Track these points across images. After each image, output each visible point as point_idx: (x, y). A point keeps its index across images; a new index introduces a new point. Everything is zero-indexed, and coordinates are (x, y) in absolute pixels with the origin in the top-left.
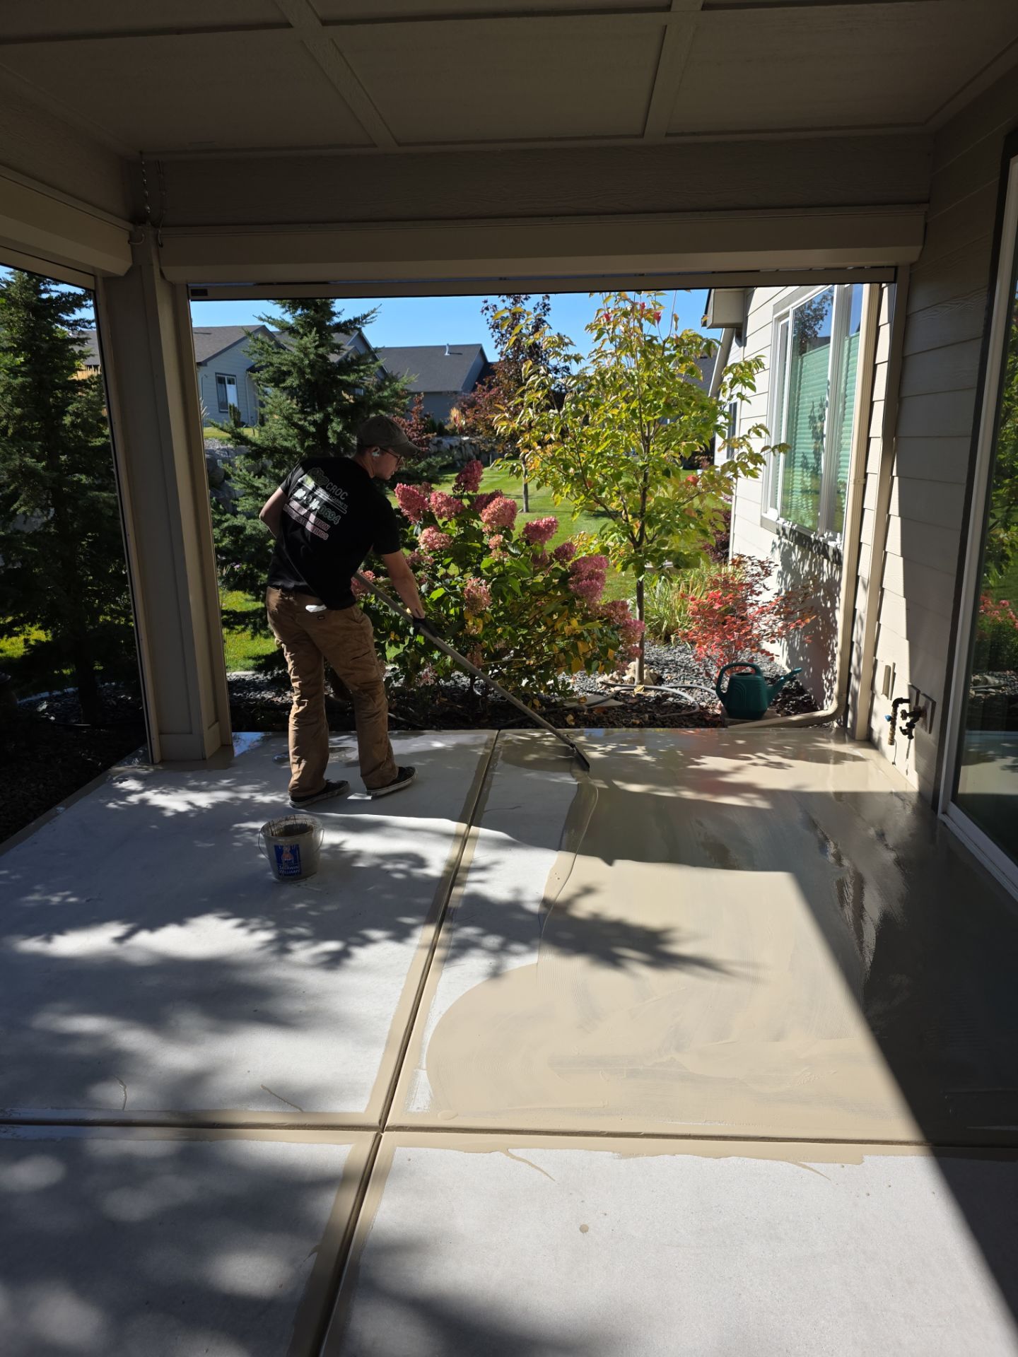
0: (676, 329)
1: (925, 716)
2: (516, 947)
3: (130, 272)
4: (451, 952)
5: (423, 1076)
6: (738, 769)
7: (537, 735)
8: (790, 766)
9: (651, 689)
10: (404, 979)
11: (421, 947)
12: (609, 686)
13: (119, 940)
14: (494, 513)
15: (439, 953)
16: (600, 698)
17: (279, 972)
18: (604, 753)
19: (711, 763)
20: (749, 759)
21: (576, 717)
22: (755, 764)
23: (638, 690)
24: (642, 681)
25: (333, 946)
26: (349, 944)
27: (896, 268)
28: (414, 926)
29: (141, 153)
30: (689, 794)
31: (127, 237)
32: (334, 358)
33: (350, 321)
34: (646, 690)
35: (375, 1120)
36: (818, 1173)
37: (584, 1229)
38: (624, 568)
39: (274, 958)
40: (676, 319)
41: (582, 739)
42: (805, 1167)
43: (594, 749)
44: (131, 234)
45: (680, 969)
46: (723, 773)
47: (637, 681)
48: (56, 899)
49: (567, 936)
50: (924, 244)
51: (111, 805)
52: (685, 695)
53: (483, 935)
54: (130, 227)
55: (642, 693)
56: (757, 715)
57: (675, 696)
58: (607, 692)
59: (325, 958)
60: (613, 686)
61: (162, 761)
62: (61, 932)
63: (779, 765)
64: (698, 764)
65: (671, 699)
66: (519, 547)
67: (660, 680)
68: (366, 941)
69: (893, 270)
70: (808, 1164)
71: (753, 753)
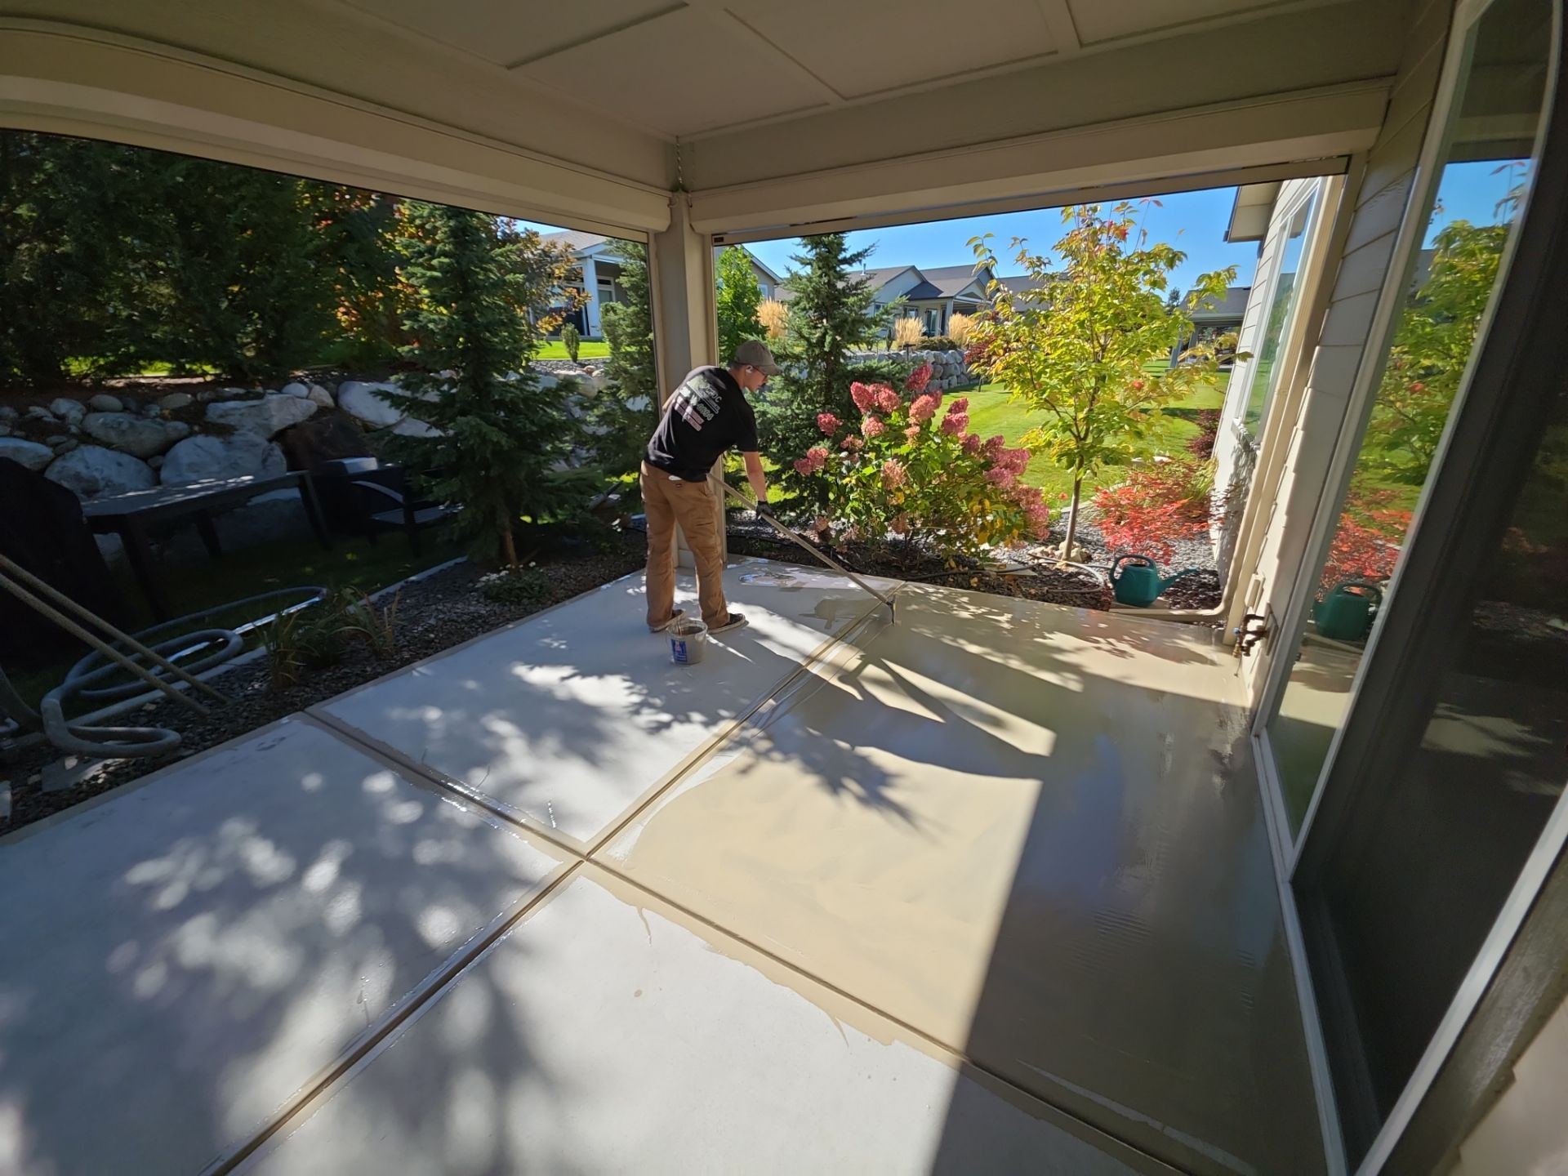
0: (1143, 243)
1: (1268, 637)
2: (776, 755)
3: (670, 227)
4: (731, 744)
5: (640, 829)
6: (1079, 650)
7: (931, 590)
8: (1132, 657)
9: (1072, 566)
10: (686, 755)
11: (715, 735)
12: (1035, 557)
13: (563, 679)
14: (917, 409)
15: (724, 743)
16: (1021, 566)
17: (621, 727)
18: (974, 615)
19: (1058, 639)
20: (1098, 642)
21: (980, 580)
22: (1098, 648)
23: (1061, 565)
24: (1068, 557)
25: (665, 717)
26: (675, 720)
27: (1350, 157)
28: (723, 718)
29: (677, 137)
30: (1015, 663)
31: (668, 202)
32: (840, 285)
33: (854, 255)
34: (1068, 565)
35: (585, 851)
36: (844, 1035)
37: (638, 994)
38: (1059, 461)
39: (627, 716)
40: (1145, 234)
41: (965, 599)
42: (837, 1024)
43: (967, 610)
44: (670, 200)
45: (880, 811)
46: (1060, 650)
47: (1064, 556)
48: (556, 644)
49: (817, 756)
50: (1383, 124)
51: (630, 591)
52: (1097, 574)
53: (762, 738)
54: (669, 194)
55: (1063, 567)
56: (1145, 603)
57: (1089, 575)
58: (1030, 563)
59: (654, 725)
60: (1039, 558)
61: (679, 567)
62: (541, 664)
63: (1122, 653)
64: (1045, 638)
65: (1081, 577)
66: (940, 437)
67: (1088, 559)
68: (688, 720)
69: (1346, 159)
70: (841, 1022)
71: (1105, 637)
